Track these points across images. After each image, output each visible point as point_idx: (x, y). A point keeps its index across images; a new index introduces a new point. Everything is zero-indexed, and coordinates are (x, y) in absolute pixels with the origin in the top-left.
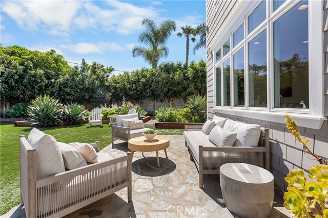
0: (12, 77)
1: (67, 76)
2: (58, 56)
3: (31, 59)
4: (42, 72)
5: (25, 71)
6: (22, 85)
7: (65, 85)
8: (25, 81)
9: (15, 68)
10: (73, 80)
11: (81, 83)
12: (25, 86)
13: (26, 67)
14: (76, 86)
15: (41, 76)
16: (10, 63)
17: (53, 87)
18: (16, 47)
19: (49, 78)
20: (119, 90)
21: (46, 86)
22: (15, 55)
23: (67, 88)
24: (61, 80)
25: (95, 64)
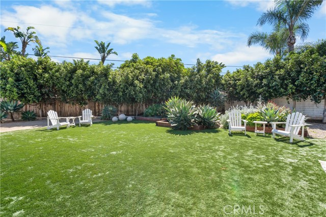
0: (149, 82)
1: (186, 77)
2: (177, 59)
3: (160, 65)
4: (168, 75)
5: (157, 76)
6: (155, 88)
7: (185, 86)
8: (158, 84)
9: (151, 74)
10: (191, 81)
11: (199, 83)
12: (157, 89)
13: (157, 72)
14: (195, 87)
15: (167, 79)
16: (147, 71)
17: (177, 89)
18: (149, 58)
19: (173, 81)
20: (239, 88)
21: (171, 88)
22: (149, 64)
23: (187, 88)
24: (183, 81)
25: (209, 62)
